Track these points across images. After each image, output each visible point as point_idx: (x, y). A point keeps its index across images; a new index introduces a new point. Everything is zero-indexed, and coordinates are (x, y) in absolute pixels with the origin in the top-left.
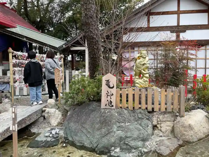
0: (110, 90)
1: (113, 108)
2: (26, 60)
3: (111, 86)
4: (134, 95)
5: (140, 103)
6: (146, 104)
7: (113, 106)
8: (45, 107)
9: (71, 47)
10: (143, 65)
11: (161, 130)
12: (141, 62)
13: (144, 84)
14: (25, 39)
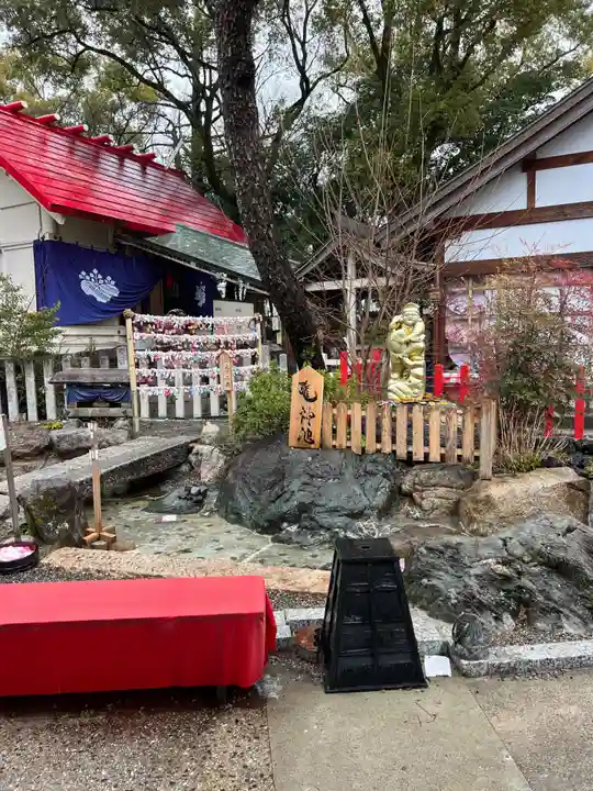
0: (307, 405)
1: (312, 446)
2: (163, 333)
3: (312, 396)
4: (363, 419)
5: (379, 440)
6: (394, 441)
7: (313, 442)
8: (195, 441)
9: (306, 282)
10: (408, 343)
11: (420, 506)
12: (401, 336)
13: (409, 393)
14: (193, 265)
